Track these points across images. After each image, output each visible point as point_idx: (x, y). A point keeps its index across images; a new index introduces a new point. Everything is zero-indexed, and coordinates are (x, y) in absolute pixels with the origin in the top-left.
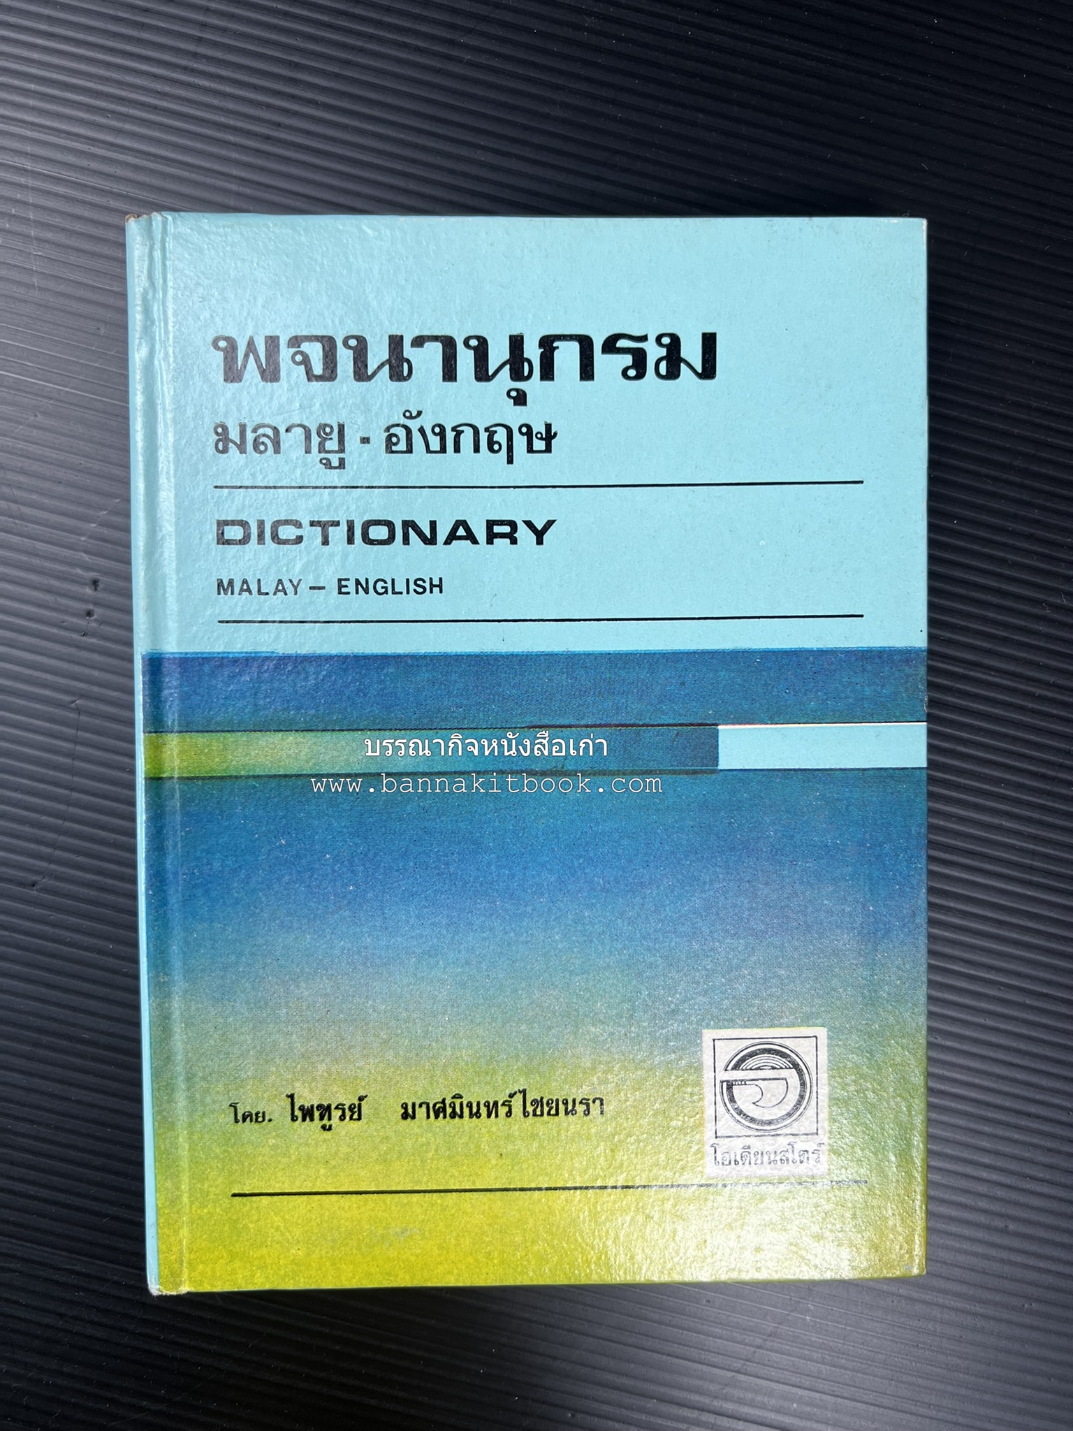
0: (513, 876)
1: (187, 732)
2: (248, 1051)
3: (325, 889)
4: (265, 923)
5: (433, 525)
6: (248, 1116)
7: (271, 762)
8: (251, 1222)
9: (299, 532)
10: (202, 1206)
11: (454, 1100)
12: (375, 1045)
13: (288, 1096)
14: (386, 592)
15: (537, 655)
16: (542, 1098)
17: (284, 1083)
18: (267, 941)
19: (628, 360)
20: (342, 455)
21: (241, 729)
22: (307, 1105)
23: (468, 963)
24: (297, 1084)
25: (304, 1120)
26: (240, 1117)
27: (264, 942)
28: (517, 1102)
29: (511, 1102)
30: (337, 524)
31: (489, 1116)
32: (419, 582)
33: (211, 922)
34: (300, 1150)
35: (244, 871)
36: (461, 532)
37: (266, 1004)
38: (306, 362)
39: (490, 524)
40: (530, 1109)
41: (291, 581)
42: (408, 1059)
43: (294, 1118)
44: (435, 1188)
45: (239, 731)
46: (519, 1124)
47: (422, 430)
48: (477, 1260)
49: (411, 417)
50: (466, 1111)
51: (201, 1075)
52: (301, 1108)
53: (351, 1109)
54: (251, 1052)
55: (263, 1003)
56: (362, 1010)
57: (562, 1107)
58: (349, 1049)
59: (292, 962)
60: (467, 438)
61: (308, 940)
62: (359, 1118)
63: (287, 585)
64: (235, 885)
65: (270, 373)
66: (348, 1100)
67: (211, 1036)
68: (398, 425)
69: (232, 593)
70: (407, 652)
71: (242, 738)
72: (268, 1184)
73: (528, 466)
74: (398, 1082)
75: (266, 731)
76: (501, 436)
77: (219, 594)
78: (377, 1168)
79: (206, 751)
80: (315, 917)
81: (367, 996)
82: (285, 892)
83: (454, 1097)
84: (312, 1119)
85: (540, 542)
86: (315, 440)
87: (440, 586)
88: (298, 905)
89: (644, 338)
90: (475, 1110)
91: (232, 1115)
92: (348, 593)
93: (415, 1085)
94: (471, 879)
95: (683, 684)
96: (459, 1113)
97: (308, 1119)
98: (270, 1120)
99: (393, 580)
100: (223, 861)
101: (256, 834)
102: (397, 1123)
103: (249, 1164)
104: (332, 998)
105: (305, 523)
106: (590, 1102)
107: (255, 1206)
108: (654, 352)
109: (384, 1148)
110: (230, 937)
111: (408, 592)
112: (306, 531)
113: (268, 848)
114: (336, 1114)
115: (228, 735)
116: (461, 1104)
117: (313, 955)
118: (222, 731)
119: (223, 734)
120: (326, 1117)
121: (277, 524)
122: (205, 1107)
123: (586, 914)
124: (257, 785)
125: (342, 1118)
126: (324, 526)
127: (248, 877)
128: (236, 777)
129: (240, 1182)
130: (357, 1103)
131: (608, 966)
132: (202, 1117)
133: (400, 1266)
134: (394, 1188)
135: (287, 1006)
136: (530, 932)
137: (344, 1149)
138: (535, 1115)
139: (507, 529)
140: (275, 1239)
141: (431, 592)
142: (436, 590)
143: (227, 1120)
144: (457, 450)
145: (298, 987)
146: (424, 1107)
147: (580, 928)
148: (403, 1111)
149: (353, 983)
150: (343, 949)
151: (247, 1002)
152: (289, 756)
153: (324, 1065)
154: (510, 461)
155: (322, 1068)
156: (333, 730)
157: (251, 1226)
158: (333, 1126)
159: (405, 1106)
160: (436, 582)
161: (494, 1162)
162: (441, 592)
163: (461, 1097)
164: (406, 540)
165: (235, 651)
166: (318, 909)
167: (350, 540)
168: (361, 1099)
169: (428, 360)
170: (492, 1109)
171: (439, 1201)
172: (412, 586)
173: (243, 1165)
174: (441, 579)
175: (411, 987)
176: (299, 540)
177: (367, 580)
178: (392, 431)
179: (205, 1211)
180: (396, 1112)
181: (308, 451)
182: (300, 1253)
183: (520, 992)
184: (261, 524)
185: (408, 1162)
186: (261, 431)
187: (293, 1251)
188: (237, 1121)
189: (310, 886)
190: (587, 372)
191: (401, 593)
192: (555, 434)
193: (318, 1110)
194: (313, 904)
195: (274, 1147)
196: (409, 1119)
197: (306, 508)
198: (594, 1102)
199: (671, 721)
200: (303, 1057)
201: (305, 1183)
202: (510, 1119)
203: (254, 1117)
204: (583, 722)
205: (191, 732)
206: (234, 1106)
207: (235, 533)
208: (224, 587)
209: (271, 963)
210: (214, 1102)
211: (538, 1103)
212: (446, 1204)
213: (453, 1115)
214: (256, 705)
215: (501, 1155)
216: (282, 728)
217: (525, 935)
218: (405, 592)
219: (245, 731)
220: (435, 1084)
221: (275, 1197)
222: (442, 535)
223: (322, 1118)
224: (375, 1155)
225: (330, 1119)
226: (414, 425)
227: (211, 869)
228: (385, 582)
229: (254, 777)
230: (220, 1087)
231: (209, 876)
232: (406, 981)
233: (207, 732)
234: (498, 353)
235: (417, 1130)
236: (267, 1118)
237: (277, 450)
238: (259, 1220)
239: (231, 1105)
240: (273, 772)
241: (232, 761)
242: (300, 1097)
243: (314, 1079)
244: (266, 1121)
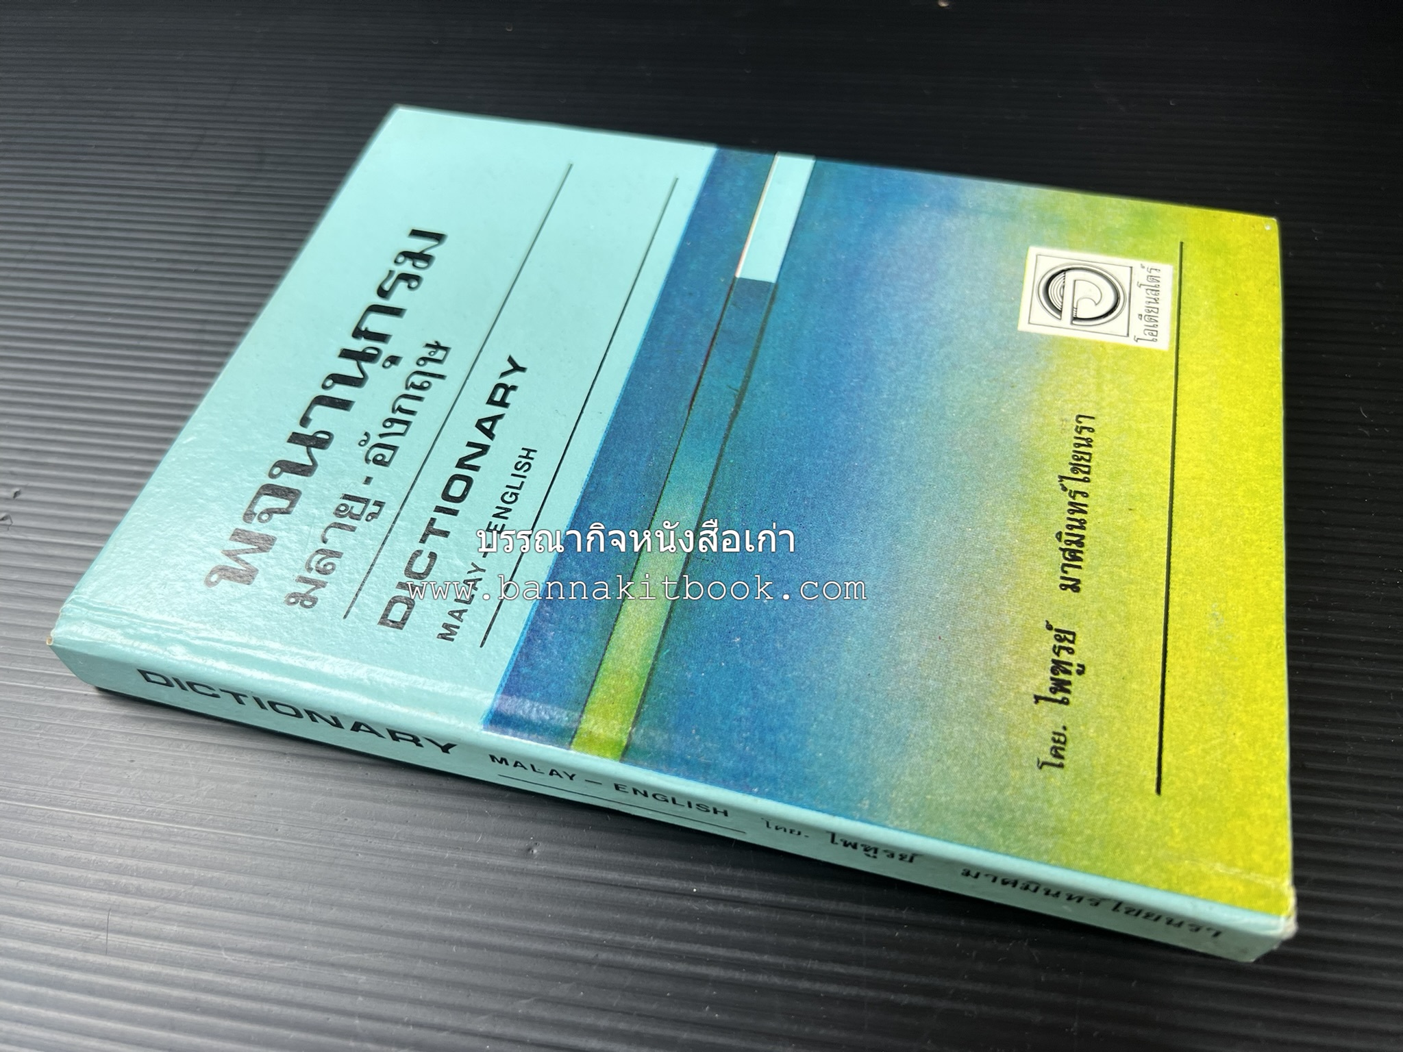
0: (831, 447)
1: (585, 705)
2: (973, 732)
3: (800, 612)
4: (823, 679)
5: (470, 444)
6: (1056, 751)
7: (648, 631)
8: (1196, 781)
9: (425, 555)
10: (1170, 833)
11: (1063, 540)
12: (987, 601)
13: (1037, 702)
14: (516, 494)
15: (625, 391)
16: (1071, 464)
17: (1019, 702)
18: (845, 681)
19: (402, 285)
20: (372, 502)
21: (602, 652)
22: (1050, 684)
23: (913, 500)
24: (1023, 689)
25: (1068, 691)
26: (1058, 761)
27: (846, 685)
28: (1072, 485)
29: (1071, 491)
30: (433, 520)
31: (1085, 512)
32: (519, 467)
33: (809, 734)
34: (1106, 704)
35: (759, 686)
36: (487, 426)
37: (919, 699)
38: (270, 512)
39: (491, 401)
40: (1081, 476)
41: (469, 572)
42: (1009, 573)
43: (1064, 702)
44: (1164, 577)
45: (604, 655)
46: (1099, 489)
47: (381, 436)
48: (1254, 555)
49: (366, 441)
50: (1076, 531)
51: (995, 792)
52: (1053, 690)
53: (1061, 640)
54: (976, 729)
55: (917, 703)
56: (945, 605)
57: (1082, 449)
58: (989, 628)
59: (875, 661)
60: (407, 404)
61: (854, 640)
62: (1074, 634)
63: (472, 576)
64: (772, 698)
65: (264, 544)
66: (1049, 640)
67: (948, 768)
68: (368, 452)
69: (458, 627)
70: (581, 490)
71: (612, 652)
72: (1146, 749)
73: (453, 367)
74: (1034, 588)
75: (613, 629)
76: (418, 380)
77: (452, 640)
78: (1135, 628)
79: (613, 691)
80: (829, 628)
81: (930, 597)
82: (794, 650)
83: (1060, 540)
84: (1069, 683)
85: (523, 370)
86: (347, 521)
87: (529, 451)
88: (811, 641)
89: (391, 273)
90: (1077, 524)
91: (1054, 769)
92: (504, 525)
93: (1041, 572)
94: (825, 481)
95: (690, 294)
96: (1077, 538)
97: (1068, 687)
98: (1065, 728)
99: (507, 486)
100: (741, 704)
101: (721, 664)
102: (1083, 598)
103: (1118, 764)
104: (926, 631)
105: (420, 546)
106: (1080, 425)
107: (1174, 771)
108: (407, 267)
109: (1111, 617)
110: (832, 718)
111: (524, 477)
112: (427, 548)
113: (739, 656)
114: (1064, 656)
115: (604, 665)
116: (1068, 534)
117: (872, 639)
118: (598, 670)
119: (601, 670)
120: (1068, 667)
121: (408, 572)
122: (1038, 797)
123: (885, 396)
124: (668, 651)
125: (1071, 651)
126: (430, 530)
127: (767, 683)
128: (653, 669)
129: (1142, 781)
130: (1054, 633)
131: (941, 388)
132: (1051, 805)
133: (1259, 631)
134: (1162, 617)
135: (927, 677)
136: (893, 443)
137: (1109, 656)
138: (1088, 473)
139: (501, 391)
140: (1219, 757)
141: (532, 459)
142: (531, 455)
143: (1059, 776)
144: (412, 413)
145: (906, 662)
146: (1066, 569)
147: (897, 403)
148: (1069, 590)
149: (912, 607)
150: (872, 609)
151: (914, 719)
152: (648, 614)
153: (1004, 656)
154: (441, 377)
155: (1006, 659)
156: (635, 568)
157: (1200, 781)
158: (1079, 662)
159: (1064, 587)
160: (525, 453)
161: (1137, 518)
162: (535, 451)
163: (1060, 533)
164: (475, 468)
165: (518, 639)
166: (821, 623)
167: (454, 513)
168: (1049, 627)
169: (323, 418)
170: (1076, 508)
171: (1181, 576)
172: (521, 473)
173: (1119, 772)
174: (523, 449)
175: (928, 554)
176: (433, 556)
177: (498, 507)
178: (371, 457)
179: (1177, 831)
180: (1070, 596)
181: (353, 529)
182: (1239, 734)
183: (953, 462)
184: (402, 586)
185: (1131, 596)
186: (313, 565)
187: (1237, 741)
188: (1061, 766)
189: (793, 625)
190: (396, 312)
191: (523, 483)
192: (437, 342)
193: (1058, 674)
194: (814, 628)
195: (1099, 730)
196: (1080, 585)
197: (406, 542)
198: (1080, 422)
199: (721, 307)
200: (991, 676)
201: (1148, 707)
202: (1091, 495)
203: (1058, 745)
204: (700, 369)
205: (586, 701)
206: (1042, 765)
207: (398, 612)
208: (448, 633)
209: (872, 683)
210: (1033, 785)
211: (1075, 469)
212: (1184, 571)
213: (1081, 545)
214: (583, 632)
215: (1130, 509)
216: (616, 613)
217: (895, 448)
218: (523, 479)
219: (606, 649)
220: (1041, 554)
221: (1166, 745)
222: (483, 439)
223: (1068, 672)
224: (1120, 628)
225: (1070, 664)
226: (375, 439)
227: (747, 719)
228: (507, 493)
229: (658, 652)
230: (1015, 774)
231: (754, 722)
232: (920, 558)
233: (592, 686)
234: (349, 368)
235: (1094, 581)
236: (1061, 731)
237: (338, 555)
238: (1193, 771)
239: (1041, 768)
240: (659, 632)
241: (633, 669)
242: (1038, 689)
243: (1020, 670)
244: (1065, 733)
